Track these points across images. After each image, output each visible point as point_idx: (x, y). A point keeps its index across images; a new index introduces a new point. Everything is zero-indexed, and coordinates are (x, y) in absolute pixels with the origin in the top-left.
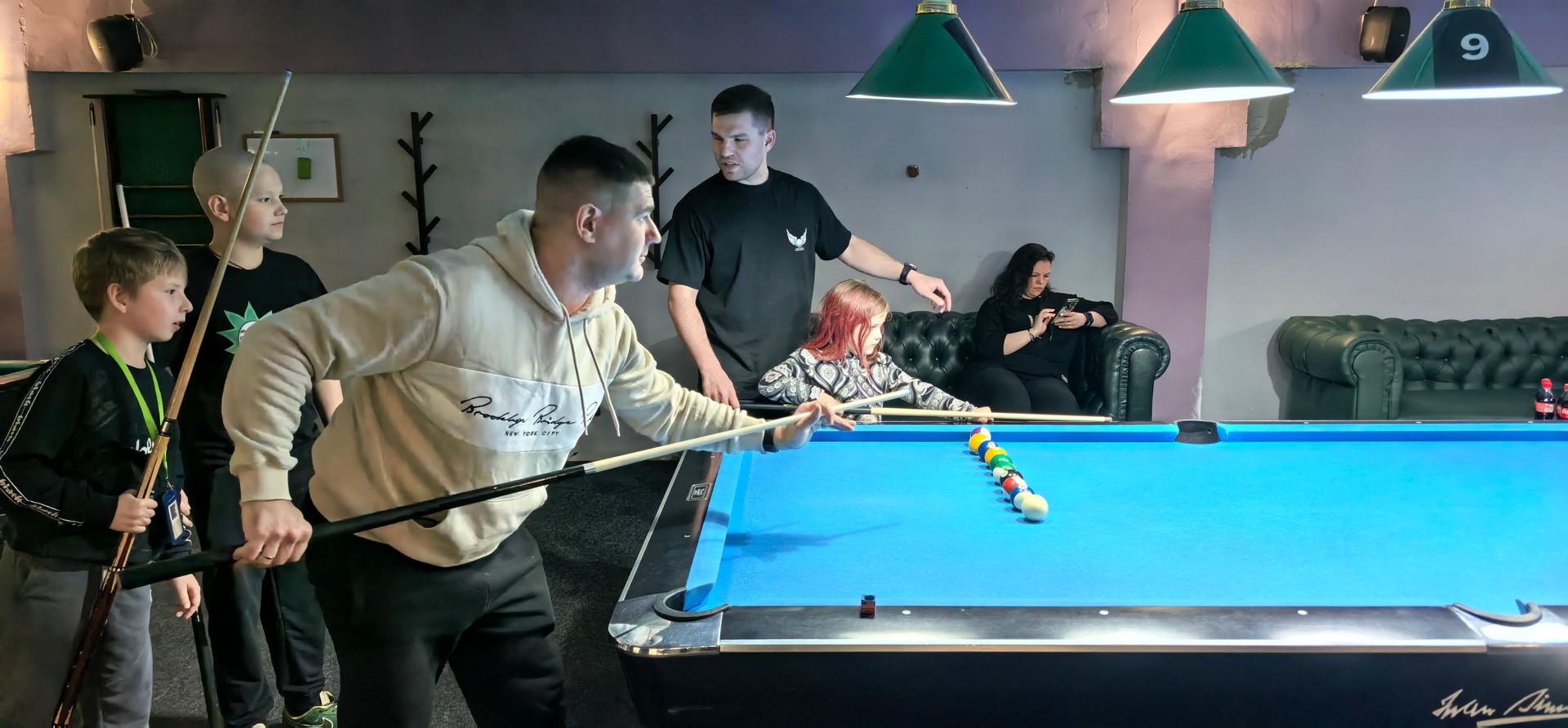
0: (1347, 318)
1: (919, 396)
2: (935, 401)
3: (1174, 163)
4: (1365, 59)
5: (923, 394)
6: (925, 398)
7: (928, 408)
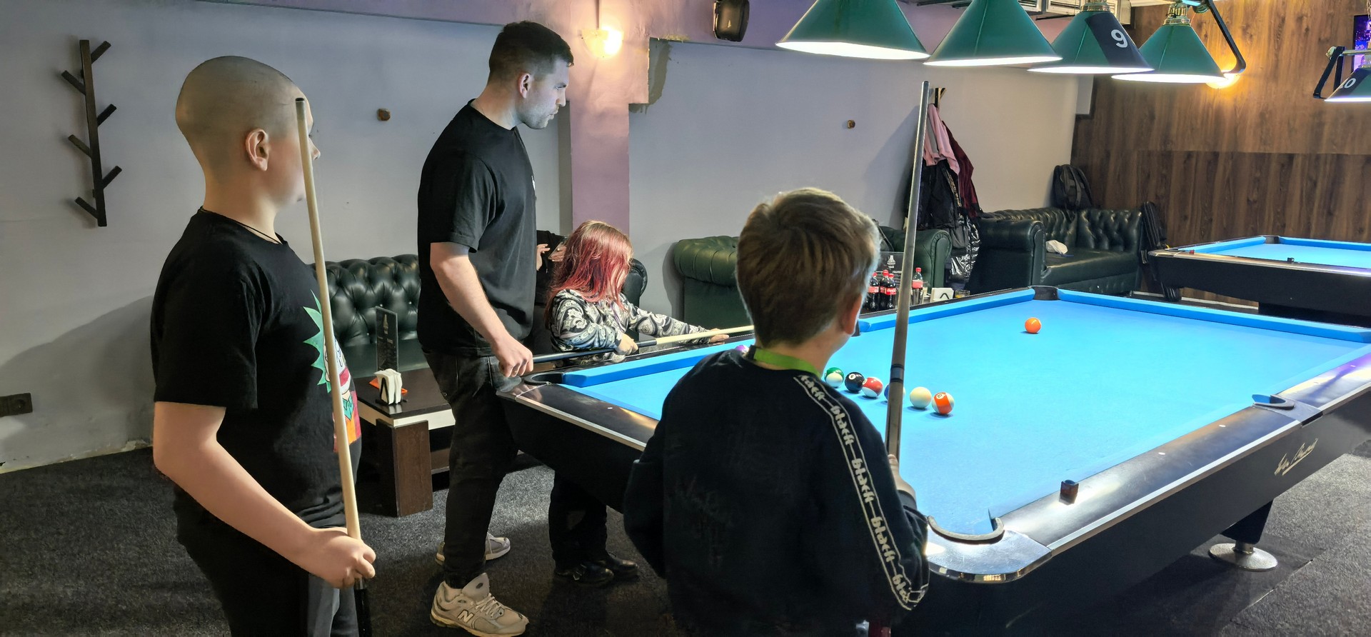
0: (715, 238)
1: (660, 328)
2: (676, 330)
3: (602, 116)
4: (718, 37)
5: (663, 326)
6: (666, 328)
7: (671, 334)
